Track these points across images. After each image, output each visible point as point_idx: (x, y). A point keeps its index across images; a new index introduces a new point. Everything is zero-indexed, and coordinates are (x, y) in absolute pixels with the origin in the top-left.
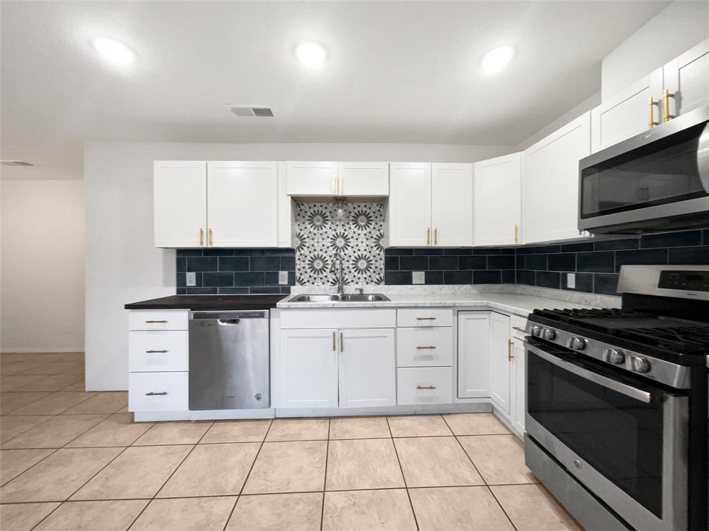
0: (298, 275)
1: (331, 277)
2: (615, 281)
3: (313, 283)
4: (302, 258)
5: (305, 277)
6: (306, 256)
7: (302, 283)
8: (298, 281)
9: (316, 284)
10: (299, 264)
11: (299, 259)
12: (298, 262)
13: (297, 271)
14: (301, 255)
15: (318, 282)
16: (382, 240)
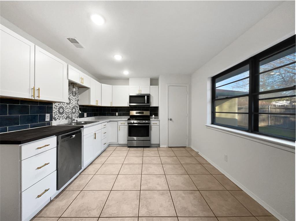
0: (54, 116)
1: (65, 116)
2: (129, 113)
3: (59, 119)
4: (56, 107)
5: (56, 117)
6: (57, 107)
7: (55, 120)
8: (54, 119)
9: (60, 119)
10: (55, 110)
11: (54, 108)
12: (54, 109)
13: (53, 114)
14: (55, 105)
15: (61, 119)
16: (79, 101)
